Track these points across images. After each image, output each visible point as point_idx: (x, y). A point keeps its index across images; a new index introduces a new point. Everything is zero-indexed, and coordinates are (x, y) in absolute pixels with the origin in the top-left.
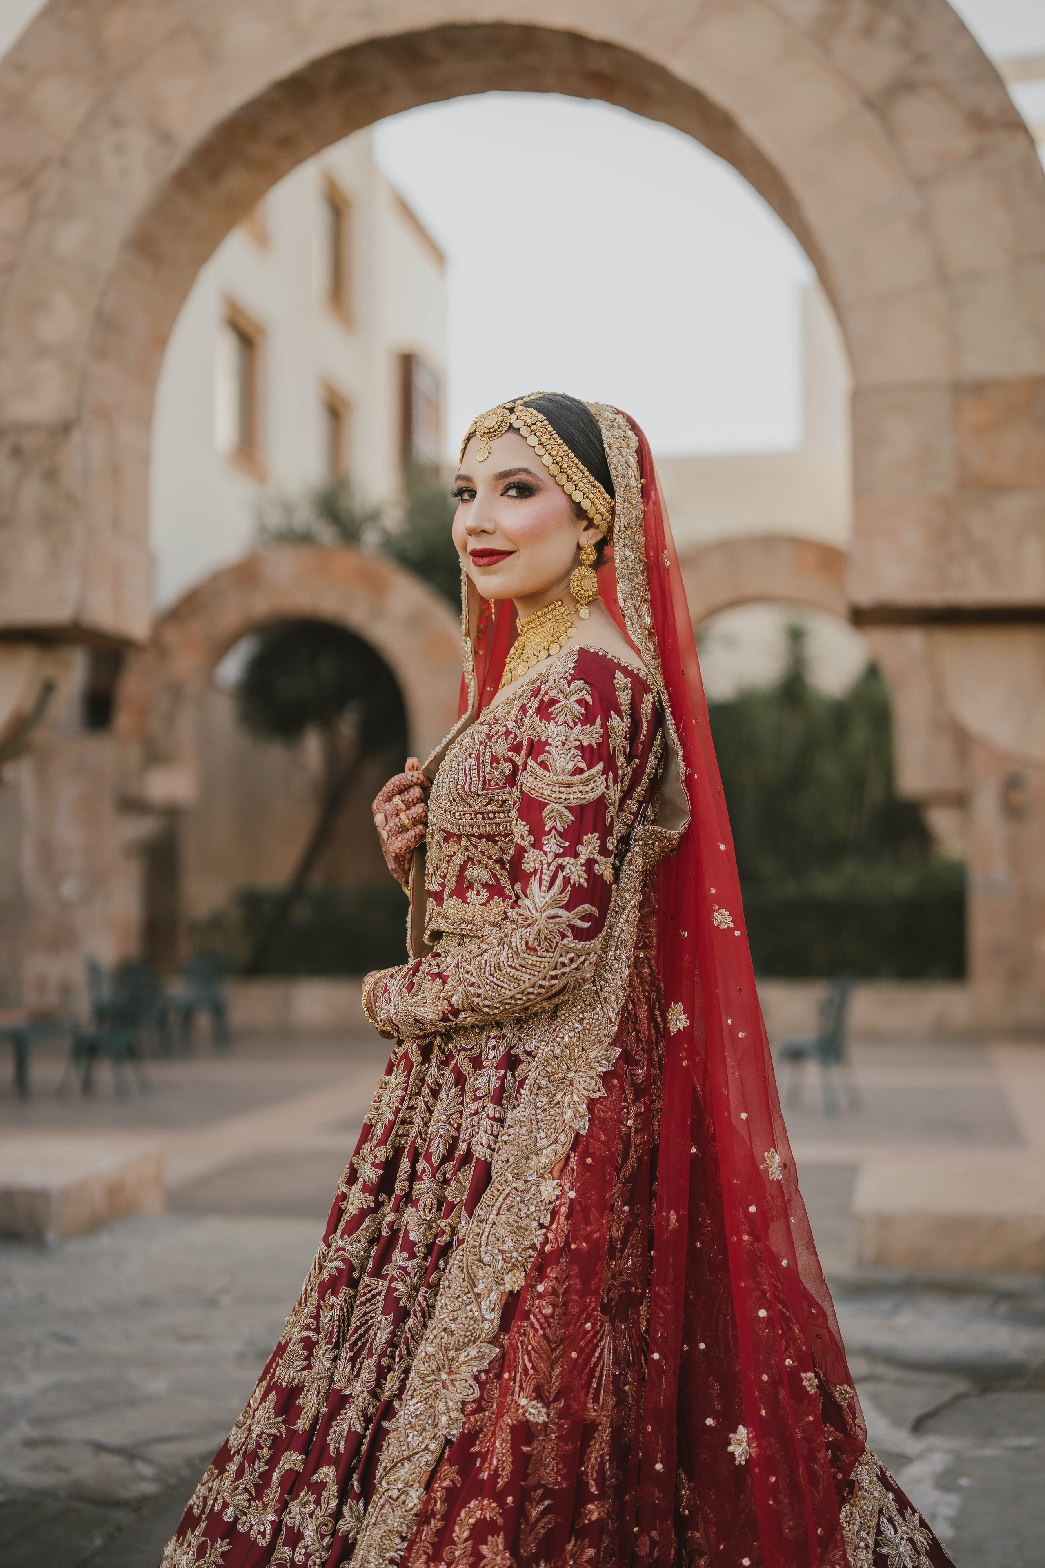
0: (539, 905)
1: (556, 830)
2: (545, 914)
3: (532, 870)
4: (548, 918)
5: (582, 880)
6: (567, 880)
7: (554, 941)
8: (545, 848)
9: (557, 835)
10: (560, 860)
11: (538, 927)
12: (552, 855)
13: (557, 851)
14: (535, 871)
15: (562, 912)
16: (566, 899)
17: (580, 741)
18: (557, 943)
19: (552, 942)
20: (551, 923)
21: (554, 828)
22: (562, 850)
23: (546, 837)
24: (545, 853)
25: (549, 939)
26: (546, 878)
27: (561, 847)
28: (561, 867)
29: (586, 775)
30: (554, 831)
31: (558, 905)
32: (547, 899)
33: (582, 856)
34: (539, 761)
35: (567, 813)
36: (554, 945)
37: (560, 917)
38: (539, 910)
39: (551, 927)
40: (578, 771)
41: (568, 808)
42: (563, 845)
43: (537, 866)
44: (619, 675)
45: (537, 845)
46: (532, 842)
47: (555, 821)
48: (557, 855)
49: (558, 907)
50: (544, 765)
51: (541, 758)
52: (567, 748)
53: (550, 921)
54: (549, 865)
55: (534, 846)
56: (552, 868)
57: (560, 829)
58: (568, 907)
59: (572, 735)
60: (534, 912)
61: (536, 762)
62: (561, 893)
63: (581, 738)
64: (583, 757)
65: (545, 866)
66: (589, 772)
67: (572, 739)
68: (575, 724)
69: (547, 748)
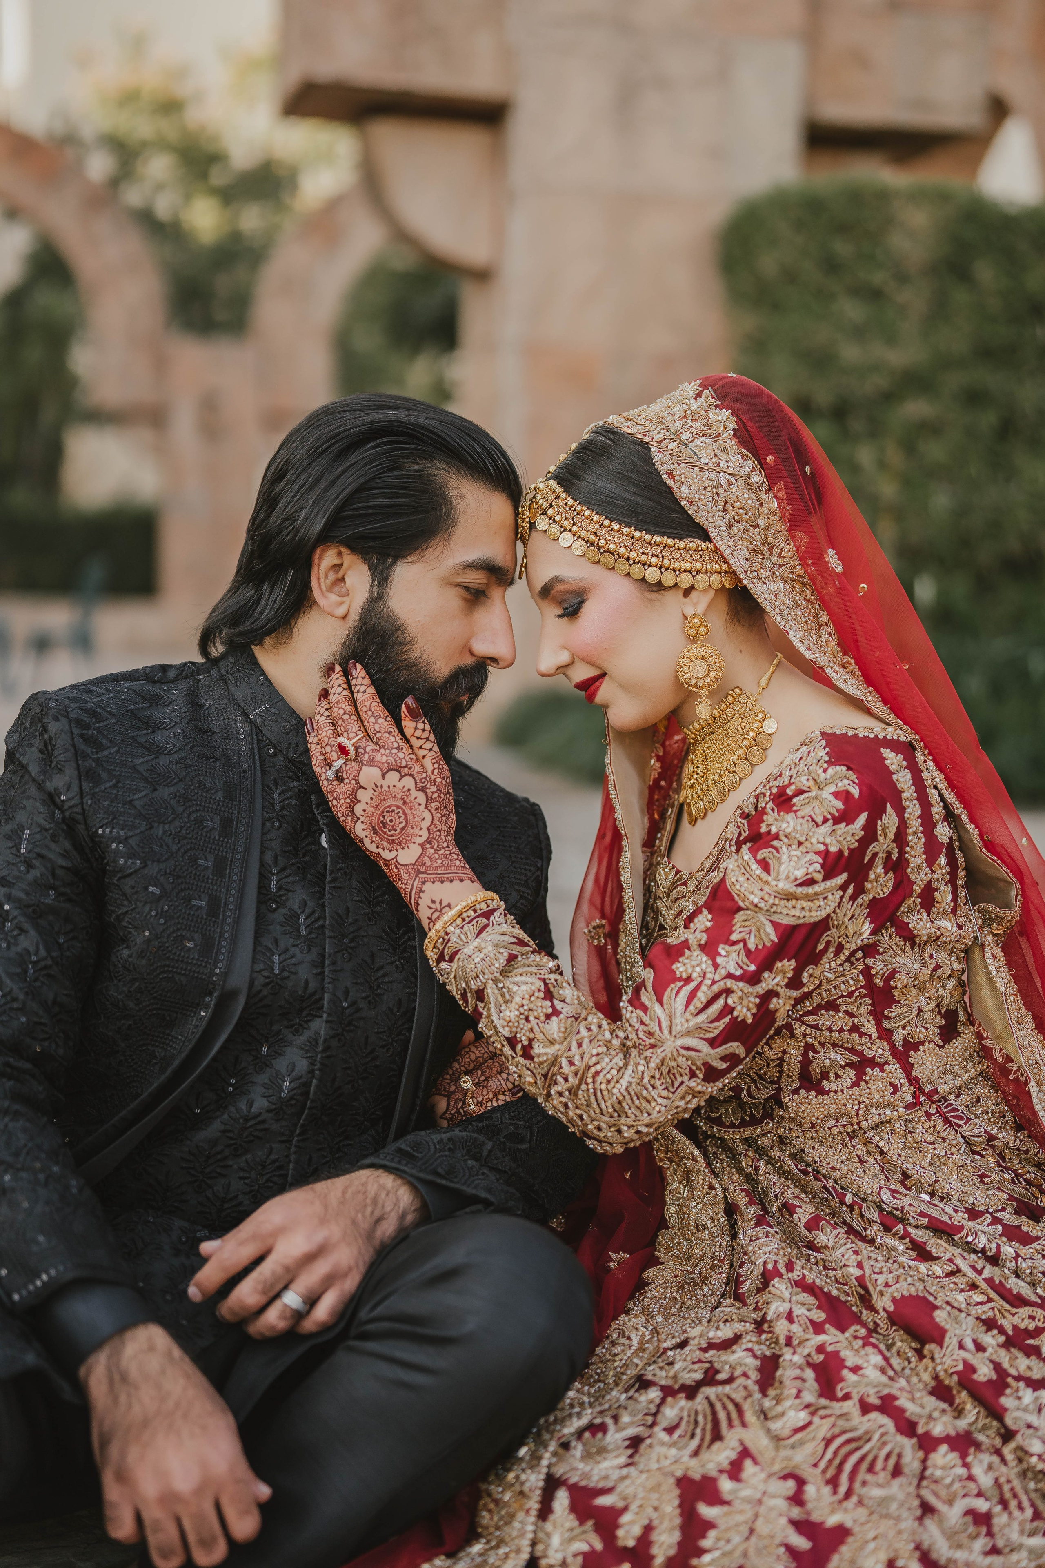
0: (677, 1029)
1: (745, 945)
2: (680, 1042)
3: (684, 976)
4: (682, 1048)
5: (749, 1015)
6: (727, 1010)
7: (679, 1079)
8: (719, 960)
9: (742, 952)
10: (730, 983)
11: (663, 1054)
12: (723, 972)
13: (732, 971)
14: (689, 980)
15: (705, 1048)
16: (717, 1032)
17: (824, 844)
18: (682, 1083)
19: (676, 1079)
20: (683, 1056)
21: (744, 941)
22: (739, 972)
23: (727, 947)
24: (716, 966)
25: (674, 1074)
26: (702, 997)
27: (741, 968)
28: (728, 992)
29: (817, 888)
30: (741, 945)
31: (702, 1036)
32: (691, 1024)
33: (763, 985)
34: (759, 857)
35: (770, 929)
36: (676, 1084)
37: (699, 1051)
38: (674, 1033)
39: (681, 1060)
40: (811, 882)
41: (775, 924)
42: (745, 967)
43: (695, 975)
44: (886, 753)
45: (709, 949)
46: (703, 942)
47: (749, 933)
48: (729, 976)
49: (701, 1038)
50: (765, 865)
51: (763, 854)
52: (805, 850)
53: (682, 1052)
54: (714, 982)
55: (703, 948)
56: (716, 988)
57: (751, 946)
58: (713, 1043)
59: (816, 836)
60: (666, 1032)
61: (755, 857)
62: (712, 1022)
63: (828, 841)
64: (822, 866)
65: (709, 982)
66: (823, 885)
67: (814, 841)
68: (825, 820)
69: (775, 843)
